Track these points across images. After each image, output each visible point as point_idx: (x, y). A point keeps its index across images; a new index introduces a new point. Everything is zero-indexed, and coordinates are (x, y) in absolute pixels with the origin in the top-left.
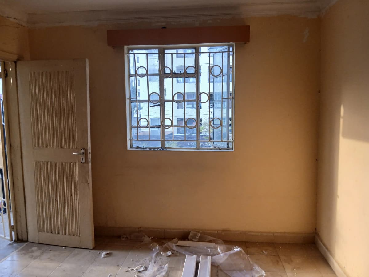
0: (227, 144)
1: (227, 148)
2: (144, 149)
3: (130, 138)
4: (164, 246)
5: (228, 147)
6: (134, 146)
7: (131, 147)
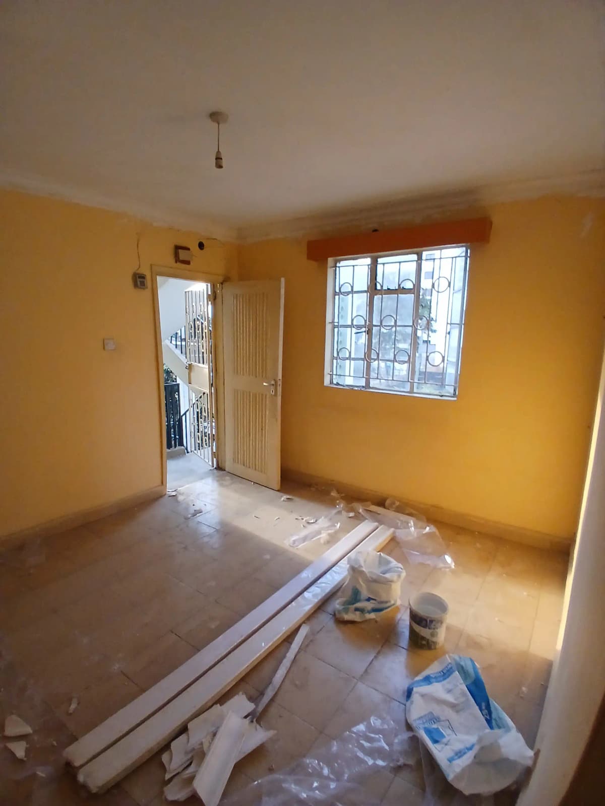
0: (454, 390)
1: (453, 395)
2: (344, 386)
3: (331, 372)
4: (350, 506)
5: (455, 394)
6: (335, 382)
7: (331, 382)
